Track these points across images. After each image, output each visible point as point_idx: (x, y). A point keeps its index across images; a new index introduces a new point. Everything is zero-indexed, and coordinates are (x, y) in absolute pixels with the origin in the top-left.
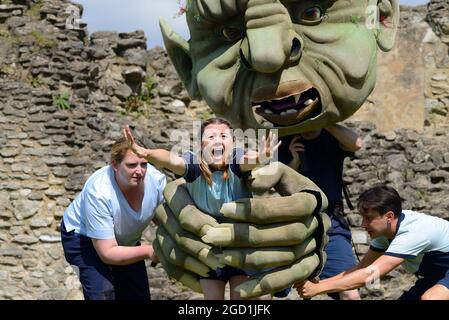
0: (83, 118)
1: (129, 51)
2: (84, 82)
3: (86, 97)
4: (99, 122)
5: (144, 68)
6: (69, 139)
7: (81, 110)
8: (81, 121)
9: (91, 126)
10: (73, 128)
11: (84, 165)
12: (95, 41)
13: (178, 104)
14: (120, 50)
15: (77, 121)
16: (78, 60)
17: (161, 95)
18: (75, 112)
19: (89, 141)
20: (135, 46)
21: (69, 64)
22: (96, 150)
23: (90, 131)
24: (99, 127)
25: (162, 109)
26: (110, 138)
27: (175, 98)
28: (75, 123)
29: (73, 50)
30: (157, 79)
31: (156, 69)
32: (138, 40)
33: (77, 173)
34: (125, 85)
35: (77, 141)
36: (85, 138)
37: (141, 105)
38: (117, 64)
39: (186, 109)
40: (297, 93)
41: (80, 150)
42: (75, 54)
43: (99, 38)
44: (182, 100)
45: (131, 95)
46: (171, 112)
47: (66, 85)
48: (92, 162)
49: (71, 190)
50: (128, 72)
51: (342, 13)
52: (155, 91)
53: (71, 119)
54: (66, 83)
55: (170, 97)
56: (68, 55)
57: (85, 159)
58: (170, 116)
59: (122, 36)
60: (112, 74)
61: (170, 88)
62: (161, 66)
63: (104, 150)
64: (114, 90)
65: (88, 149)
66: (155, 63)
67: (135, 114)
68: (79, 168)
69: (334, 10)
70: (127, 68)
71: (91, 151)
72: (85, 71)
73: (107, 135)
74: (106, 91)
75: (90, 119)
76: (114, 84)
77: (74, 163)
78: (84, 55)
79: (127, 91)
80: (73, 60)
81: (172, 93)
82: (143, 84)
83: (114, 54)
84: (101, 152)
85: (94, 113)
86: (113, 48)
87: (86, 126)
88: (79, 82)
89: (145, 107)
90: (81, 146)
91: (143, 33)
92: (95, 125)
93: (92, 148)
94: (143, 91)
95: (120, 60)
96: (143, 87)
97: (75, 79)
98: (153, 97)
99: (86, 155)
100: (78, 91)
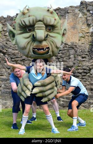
17: (4, 31)
25: (4, 35)
40: (45, 47)
46: (7, 36)
62: (4, 22)
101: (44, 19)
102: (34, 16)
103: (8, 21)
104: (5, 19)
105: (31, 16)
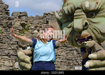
0: (5, 36)
1: (22, 17)
2: (6, 26)
3: (7, 30)
4: (10, 37)
5: (27, 22)
6: (1, 42)
7: (5, 33)
8: (5, 37)
9: (7, 38)
10: (2, 38)
11: (5, 48)
12: (13, 14)
13: (36, 31)
14: (20, 17)
15: (4, 37)
16: (5, 20)
17: (31, 29)
18: (3, 34)
19: (7, 42)
20: (23, 16)
21: (2, 21)
22: (9, 44)
23: (7, 39)
24: (10, 38)
25: (31, 33)
26: (13, 41)
27: (35, 30)
28: (3, 37)
29: (4, 17)
30: (30, 25)
31: (30, 22)
32: (24, 14)
33: (3, 51)
34: (21, 26)
35: (4, 42)
36: (6, 41)
37: (25, 32)
38: (19, 21)
39: (38, 33)
40: (86, 37)
41: (4, 44)
42: (4, 18)
43: (14, 13)
44: (37, 30)
45: (22, 29)
46: (34, 34)
47: (1, 27)
48: (7, 48)
49: (1, 55)
50: (21, 23)
51: (101, 14)
52: (29, 28)
53: (2, 36)
54: (1, 26)
55: (34, 30)
56: (2, 19)
57: (6, 47)
58: (33, 35)
59: (20, 13)
60: (17, 24)
61: (34, 27)
62: (32, 21)
63: (11, 44)
64: (17, 28)
65: (6, 44)
66: (30, 20)
67: (23, 34)
68: (3, 49)
69: (99, 14)
70: (21, 22)
71: (7, 45)
72: (7, 23)
73: (12, 40)
74: (15, 28)
75: (7, 36)
76: (17, 26)
77: (2, 48)
78: (7, 18)
79: (21, 28)
80: (4, 20)
81: (34, 28)
82: (26, 26)
83: (18, 18)
84: (10, 45)
85: (9, 34)
86: (18, 16)
87: (6, 38)
88: (5, 26)
89: (26, 32)
90: (4, 43)
91: (26, 12)
92: (9, 37)
93: (8, 44)
94: (26, 28)
95: (20, 20)
96: (26, 27)
97: (4, 25)
98: (29, 30)
99: (6, 46)
100: (5, 28)
101: (82, 6)
102: (72, 4)
103: (36, 20)
104: (33, 18)
105: (70, 4)
